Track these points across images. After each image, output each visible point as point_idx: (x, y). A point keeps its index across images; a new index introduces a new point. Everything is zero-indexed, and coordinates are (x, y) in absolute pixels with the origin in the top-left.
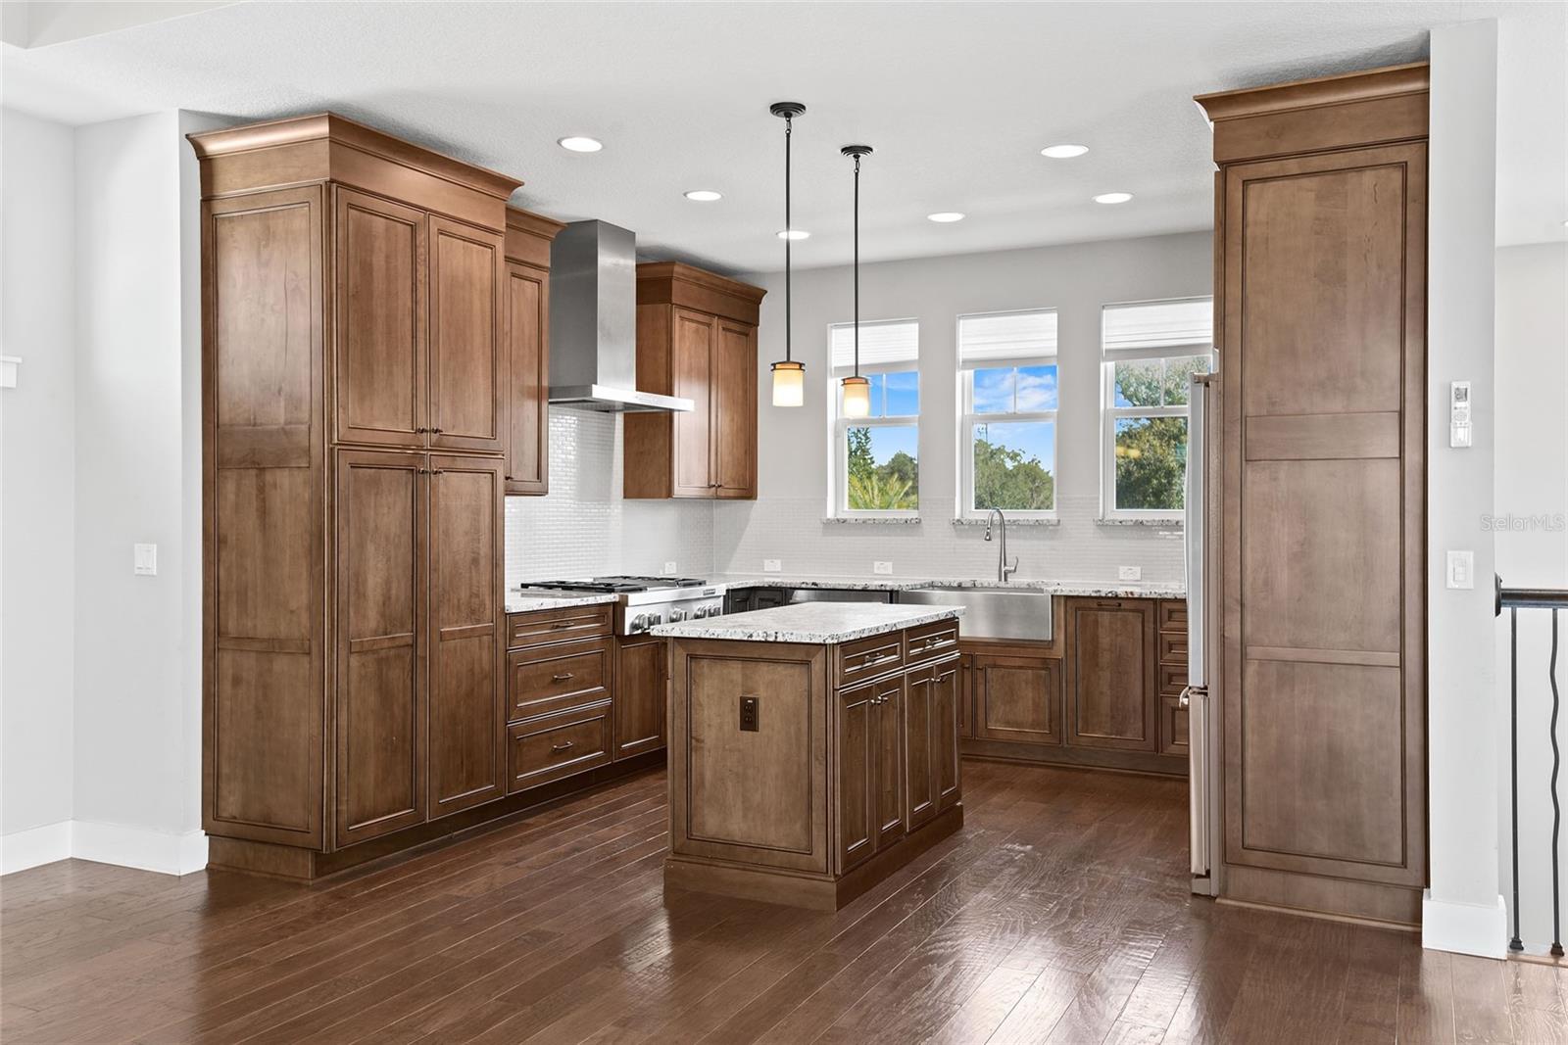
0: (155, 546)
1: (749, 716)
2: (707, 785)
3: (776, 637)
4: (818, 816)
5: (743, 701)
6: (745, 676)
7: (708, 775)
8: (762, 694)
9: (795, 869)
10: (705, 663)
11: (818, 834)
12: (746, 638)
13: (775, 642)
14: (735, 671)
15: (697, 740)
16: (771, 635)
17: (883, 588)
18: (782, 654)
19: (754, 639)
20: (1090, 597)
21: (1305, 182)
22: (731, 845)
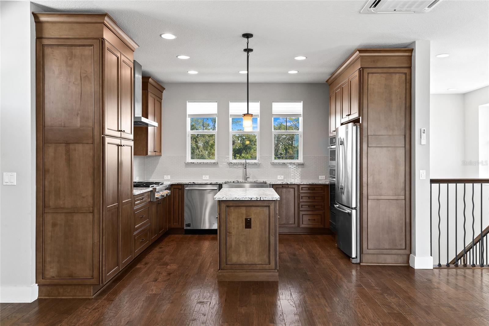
0: (16, 173)
1: (248, 224)
2: (233, 247)
3: (260, 199)
4: (272, 253)
5: (246, 219)
6: (246, 211)
7: (233, 244)
8: (253, 217)
9: (264, 270)
10: (232, 208)
11: (272, 258)
12: (250, 200)
13: (260, 200)
14: (243, 210)
15: (229, 233)
16: (258, 198)
17: (217, 183)
18: (260, 204)
19: (253, 200)
20: (280, 184)
21: (383, 75)
22: (242, 264)
